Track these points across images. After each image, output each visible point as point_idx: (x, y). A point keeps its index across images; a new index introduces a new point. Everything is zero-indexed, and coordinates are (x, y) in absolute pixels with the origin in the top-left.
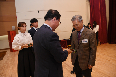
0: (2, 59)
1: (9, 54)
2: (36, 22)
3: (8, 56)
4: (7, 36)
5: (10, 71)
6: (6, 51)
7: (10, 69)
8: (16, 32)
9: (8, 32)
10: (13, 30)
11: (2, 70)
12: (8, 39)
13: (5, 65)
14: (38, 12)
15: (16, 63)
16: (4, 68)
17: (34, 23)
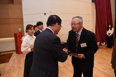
0: (8, 62)
1: (15, 56)
2: (42, 25)
3: (14, 58)
4: (13, 38)
5: (16, 75)
6: (12, 53)
7: (17, 72)
8: (23, 34)
9: (14, 34)
10: (20, 32)
11: (8, 73)
12: (14, 41)
13: (11, 68)
14: (45, 14)
15: (22, 66)
16: (10, 71)
17: (40, 26)
